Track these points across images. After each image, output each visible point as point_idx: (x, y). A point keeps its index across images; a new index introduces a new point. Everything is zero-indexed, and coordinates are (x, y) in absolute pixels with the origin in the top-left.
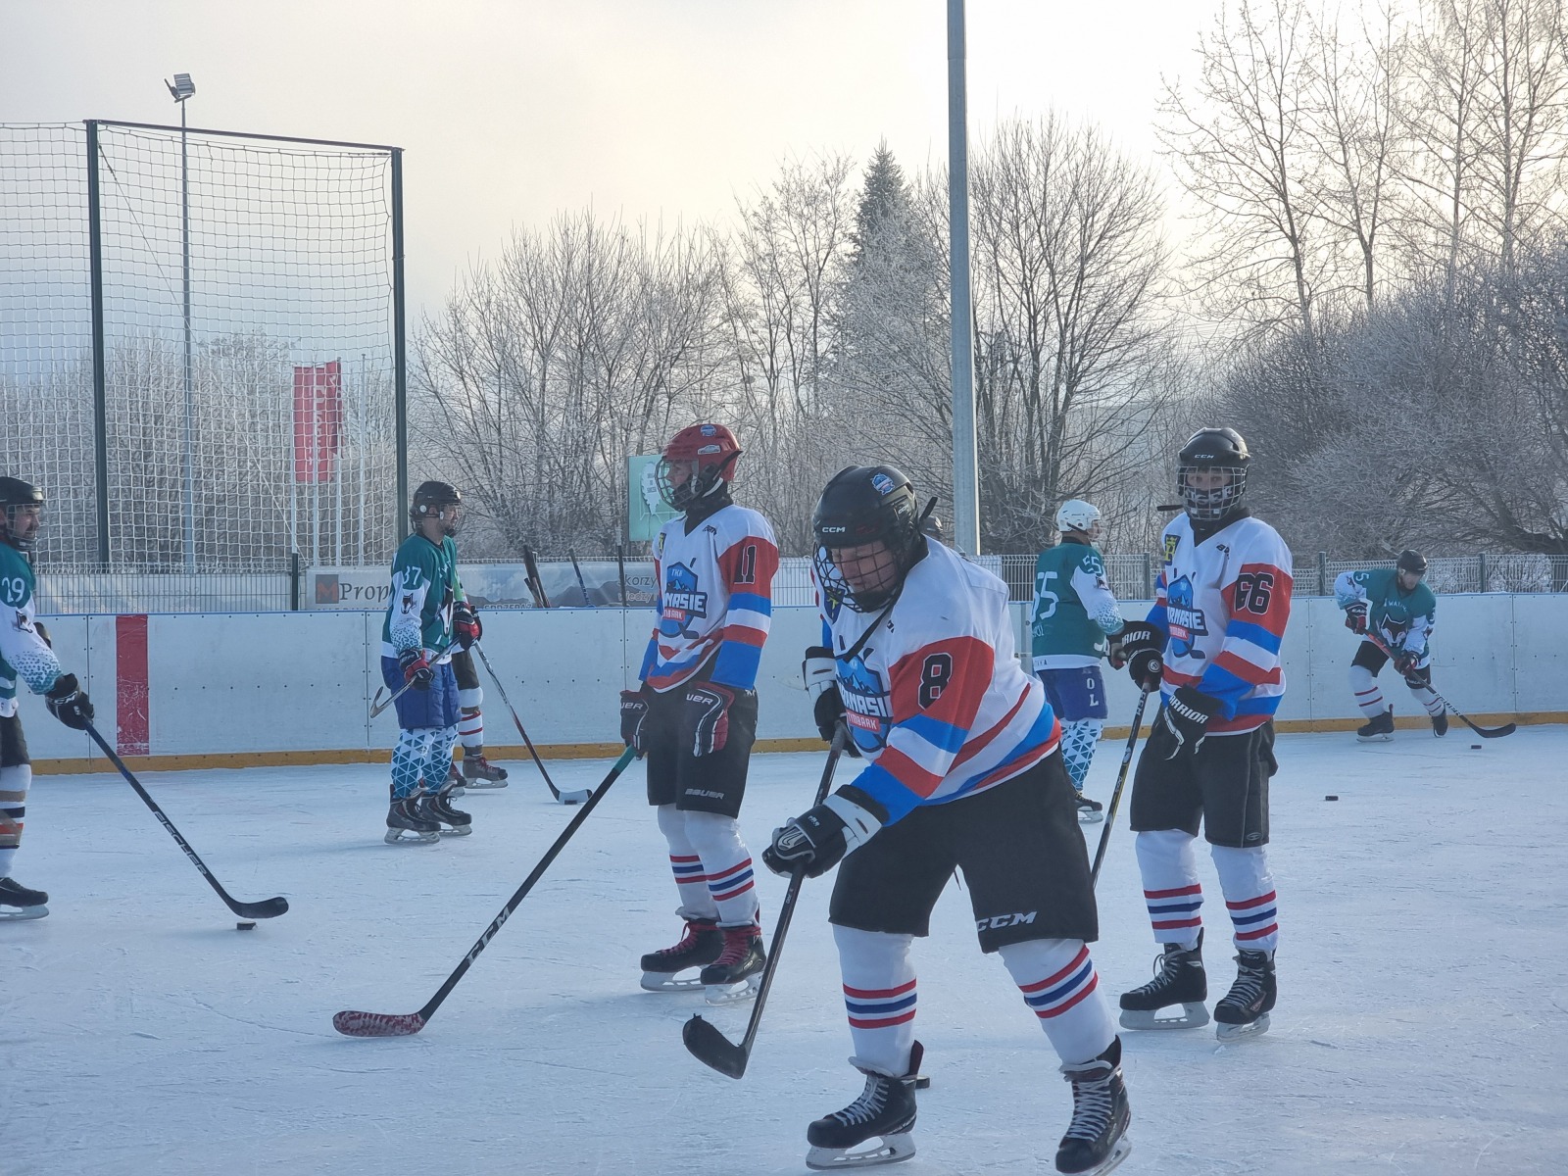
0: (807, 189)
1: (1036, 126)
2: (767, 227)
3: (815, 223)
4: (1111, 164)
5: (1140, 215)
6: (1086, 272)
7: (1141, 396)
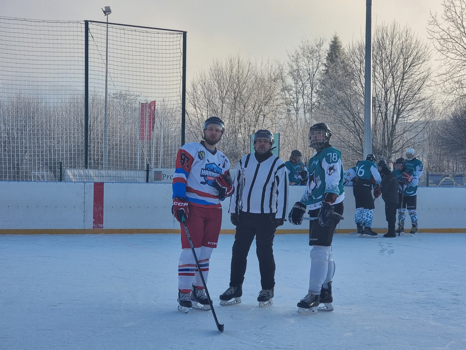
0: (310, 48)
1: (389, 29)
2: (297, 61)
3: (312, 60)
4: (414, 41)
5: (423, 59)
6: (405, 77)
7: (421, 119)
